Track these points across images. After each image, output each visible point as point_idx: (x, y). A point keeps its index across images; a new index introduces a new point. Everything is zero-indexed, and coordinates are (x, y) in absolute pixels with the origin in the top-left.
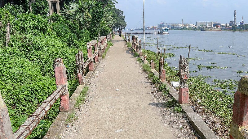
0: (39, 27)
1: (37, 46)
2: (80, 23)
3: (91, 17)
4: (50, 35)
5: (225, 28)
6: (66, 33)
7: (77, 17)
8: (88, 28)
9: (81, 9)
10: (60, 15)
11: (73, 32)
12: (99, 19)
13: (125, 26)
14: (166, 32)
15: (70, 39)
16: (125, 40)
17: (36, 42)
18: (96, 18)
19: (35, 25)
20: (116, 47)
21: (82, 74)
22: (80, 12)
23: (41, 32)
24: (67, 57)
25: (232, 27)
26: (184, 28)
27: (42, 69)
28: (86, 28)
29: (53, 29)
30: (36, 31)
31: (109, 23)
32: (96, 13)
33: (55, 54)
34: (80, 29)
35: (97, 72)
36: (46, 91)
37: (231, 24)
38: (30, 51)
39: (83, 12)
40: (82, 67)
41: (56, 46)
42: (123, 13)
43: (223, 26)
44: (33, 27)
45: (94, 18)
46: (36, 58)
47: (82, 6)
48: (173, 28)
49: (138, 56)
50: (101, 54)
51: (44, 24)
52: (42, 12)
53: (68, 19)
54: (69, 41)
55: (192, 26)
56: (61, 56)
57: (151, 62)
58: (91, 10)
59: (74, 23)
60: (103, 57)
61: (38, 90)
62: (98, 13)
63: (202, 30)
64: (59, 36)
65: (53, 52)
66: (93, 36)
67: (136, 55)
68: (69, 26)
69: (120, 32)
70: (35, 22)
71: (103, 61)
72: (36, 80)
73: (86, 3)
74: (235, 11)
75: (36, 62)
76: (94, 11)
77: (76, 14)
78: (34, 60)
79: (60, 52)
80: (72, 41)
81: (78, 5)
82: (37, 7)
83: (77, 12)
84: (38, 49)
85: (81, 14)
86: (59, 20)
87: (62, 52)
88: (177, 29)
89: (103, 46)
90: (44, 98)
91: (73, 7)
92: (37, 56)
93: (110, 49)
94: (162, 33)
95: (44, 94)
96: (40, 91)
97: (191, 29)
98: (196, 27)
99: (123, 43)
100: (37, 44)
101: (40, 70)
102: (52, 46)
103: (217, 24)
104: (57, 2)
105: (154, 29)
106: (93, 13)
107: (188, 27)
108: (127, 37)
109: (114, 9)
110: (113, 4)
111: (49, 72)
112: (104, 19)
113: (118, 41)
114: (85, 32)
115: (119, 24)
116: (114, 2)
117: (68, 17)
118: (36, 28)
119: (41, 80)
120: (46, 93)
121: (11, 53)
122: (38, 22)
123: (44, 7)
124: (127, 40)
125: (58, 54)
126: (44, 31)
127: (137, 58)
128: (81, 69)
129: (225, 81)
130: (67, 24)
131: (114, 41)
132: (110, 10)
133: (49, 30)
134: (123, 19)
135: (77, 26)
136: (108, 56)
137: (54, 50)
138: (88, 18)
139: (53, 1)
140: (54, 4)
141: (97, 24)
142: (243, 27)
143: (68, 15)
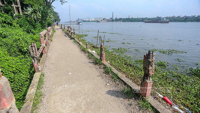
0: (7, 22)
1: (3, 35)
2: (35, 19)
3: (41, 16)
4: (15, 27)
5: (108, 21)
6: (26, 25)
7: (32, 16)
8: (40, 22)
9: (35, 11)
10: (22, 15)
11: (31, 25)
12: (46, 16)
13: (60, 20)
14: (81, 23)
15: (29, 29)
17: (2, 32)
18: (44, 16)
19: (4, 21)
20: (58, 33)
21: (37, 63)
22: (34, 13)
23: (8, 25)
24: (27, 41)
25: (112, 20)
26: (89, 21)
27: (8, 51)
28: (38, 22)
29: (17, 23)
30: (4, 24)
31: (51, 19)
32: (44, 13)
33: (18, 40)
34: (35, 22)
35: (49, 54)
36: (10, 71)
37: (111, 18)
39: (36, 13)
40: (36, 57)
41: (18, 34)
42: (58, 14)
43: (107, 20)
44: (2, 22)
45: (43, 16)
46: (3, 44)
47: (35, 10)
48: (84, 21)
49: (74, 39)
50: (50, 38)
51: (10, 20)
52: (10, 13)
53: (27, 17)
54: (28, 30)
55: (93, 20)
56: (22, 41)
57: (87, 45)
58: (40, 12)
59: (31, 19)
60: (51, 41)
61: (3, 71)
62: (45, 13)
63: (98, 22)
64: (22, 27)
65: (16, 39)
66: (43, 27)
67: (72, 38)
68: (28, 21)
69: (57, 24)
70: (3, 19)
71: (51, 44)
72: (3, 61)
73: (37, 8)
74: (113, 12)
75: (4, 47)
76: (42, 12)
77: (32, 14)
78: (2, 45)
79: (21, 38)
80: (30, 30)
81: (32, 9)
82: (6, 10)
83: (32, 13)
85: (35, 14)
86: (21, 18)
87: (22, 38)
88: (86, 21)
89: (50, 33)
90: (9, 76)
91: (30, 10)
92: (4, 42)
93: (54, 34)
94: (79, 24)
95: (9, 73)
96: (5, 71)
97: (92, 21)
98: (95, 20)
99: (61, 30)
100: (2, 33)
101: (7, 52)
102: (15, 35)
103: (105, 19)
104: (19, 7)
105: (75, 22)
106: (42, 13)
107: (91, 20)
109: (54, 11)
110: (52, 9)
111: (14, 52)
112: (49, 17)
113: (58, 29)
114: (38, 24)
115: (57, 20)
116: (53, 8)
117: (27, 16)
119: (7, 60)
120: (11, 71)
122: (6, 19)
123: (11, 10)
124: (63, 28)
125: (19, 40)
126: (11, 25)
127: (73, 40)
128: (35, 59)
129: (119, 49)
130: (27, 20)
131: (55, 29)
132: (51, 12)
133: (14, 24)
134: (58, 17)
135: (33, 21)
136: (54, 39)
137: (17, 37)
138: (39, 16)
139: (17, 6)
140: (18, 8)
141: (45, 20)
142: (117, 20)
143: (27, 15)
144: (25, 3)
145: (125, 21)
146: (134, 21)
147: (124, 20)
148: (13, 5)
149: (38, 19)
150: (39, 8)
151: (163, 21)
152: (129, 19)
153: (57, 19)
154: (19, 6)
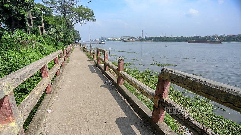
2: (57, 38)
5: (137, 40)
7: (55, 36)
9: (57, 32)
13: (80, 39)
14: (104, 43)
16: (80, 47)
25: (141, 39)
26: (114, 40)
28: (60, 41)
37: (140, 37)
38: (42, 51)
39: (58, 33)
42: (79, 32)
43: (136, 39)
47: (57, 30)
48: (108, 40)
52: (36, 33)
55: (119, 39)
63: (124, 41)
68: (52, 40)
74: (142, 30)
81: (55, 29)
82: (34, 30)
83: (55, 33)
84: (45, 50)
85: (57, 34)
88: (111, 40)
91: (53, 30)
94: (101, 43)
97: (118, 40)
98: (121, 39)
103: (132, 38)
105: (97, 41)
108: (81, 45)
109: (74, 30)
110: (73, 28)
118: (39, 41)
121: (36, 51)
123: (37, 31)
134: (79, 35)
138: (61, 35)
139: (41, 27)
140: (42, 29)
141: (67, 39)
142: (147, 39)
143: (50, 34)
144: (49, 23)
145: (156, 41)
146: (167, 41)
147: (155, 39)
148: (39, 26)
149: (60, 38)
150: (60, 28)
151: (213, 40)
152: (161, 38)
153: (77, 38)
154: (43, 26)
